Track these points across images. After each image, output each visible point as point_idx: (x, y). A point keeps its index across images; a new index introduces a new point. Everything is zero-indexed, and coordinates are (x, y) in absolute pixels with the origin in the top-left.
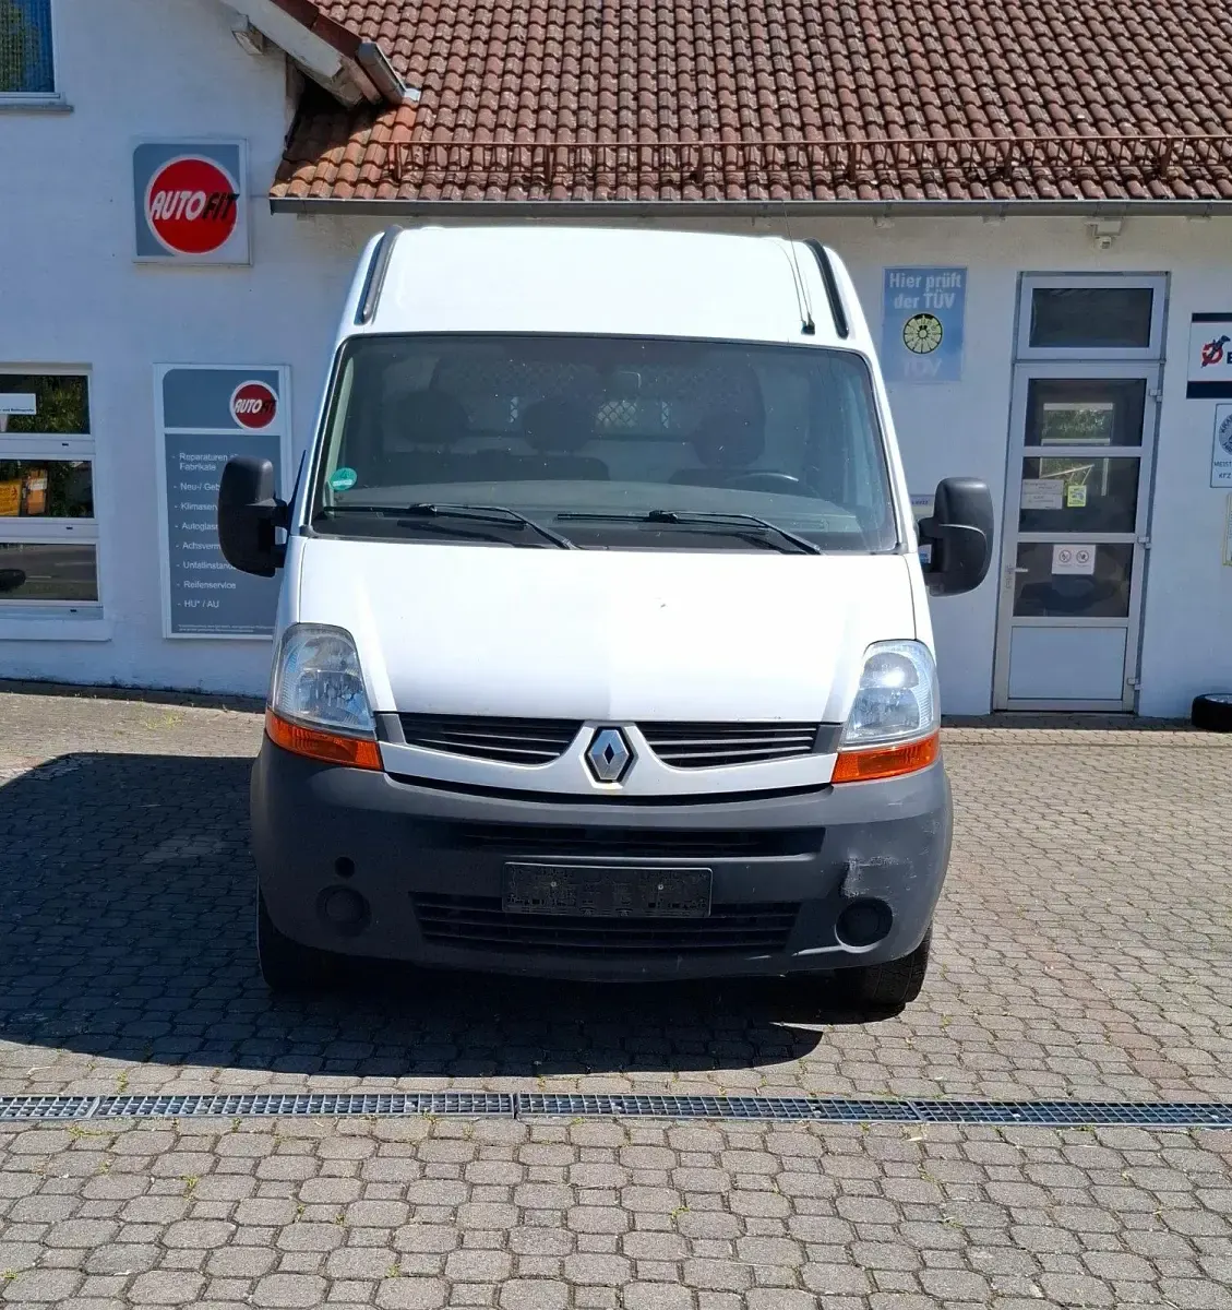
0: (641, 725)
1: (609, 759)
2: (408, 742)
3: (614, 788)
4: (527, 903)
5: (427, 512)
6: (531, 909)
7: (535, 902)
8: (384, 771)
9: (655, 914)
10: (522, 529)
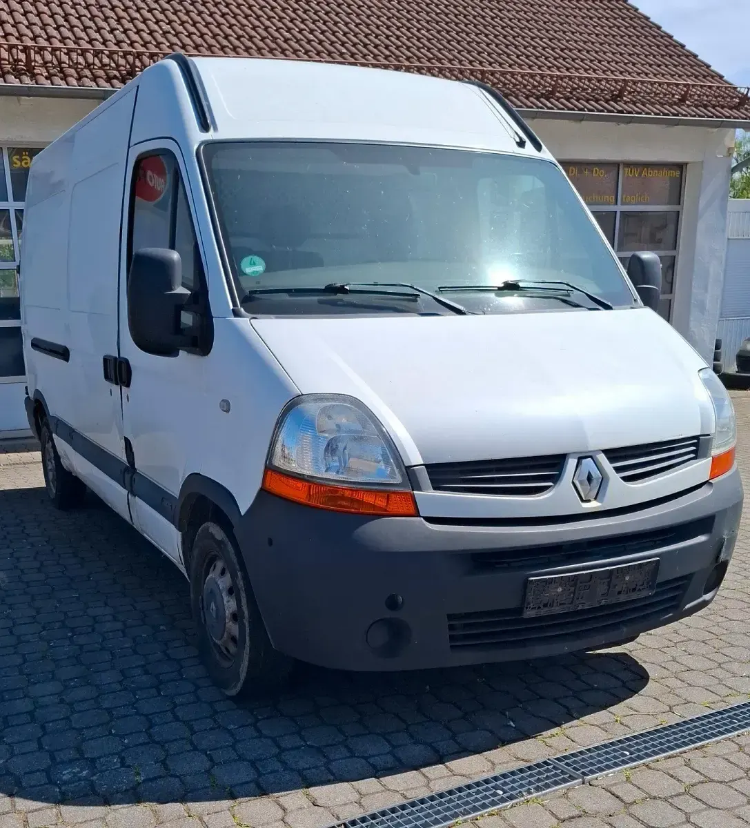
0: (606, 452)
1: (590, 483)
2: (435, 488)
3: (593, 505)
4: (539, 608)
5: (342, 290)
6: (543, 612)
7: (545, 606)
8: (419, 516)
9: (623, 598)
10: (416, 301)
